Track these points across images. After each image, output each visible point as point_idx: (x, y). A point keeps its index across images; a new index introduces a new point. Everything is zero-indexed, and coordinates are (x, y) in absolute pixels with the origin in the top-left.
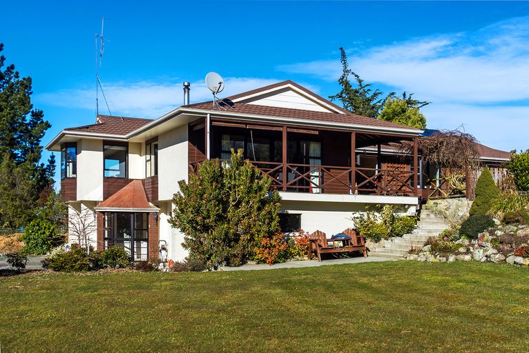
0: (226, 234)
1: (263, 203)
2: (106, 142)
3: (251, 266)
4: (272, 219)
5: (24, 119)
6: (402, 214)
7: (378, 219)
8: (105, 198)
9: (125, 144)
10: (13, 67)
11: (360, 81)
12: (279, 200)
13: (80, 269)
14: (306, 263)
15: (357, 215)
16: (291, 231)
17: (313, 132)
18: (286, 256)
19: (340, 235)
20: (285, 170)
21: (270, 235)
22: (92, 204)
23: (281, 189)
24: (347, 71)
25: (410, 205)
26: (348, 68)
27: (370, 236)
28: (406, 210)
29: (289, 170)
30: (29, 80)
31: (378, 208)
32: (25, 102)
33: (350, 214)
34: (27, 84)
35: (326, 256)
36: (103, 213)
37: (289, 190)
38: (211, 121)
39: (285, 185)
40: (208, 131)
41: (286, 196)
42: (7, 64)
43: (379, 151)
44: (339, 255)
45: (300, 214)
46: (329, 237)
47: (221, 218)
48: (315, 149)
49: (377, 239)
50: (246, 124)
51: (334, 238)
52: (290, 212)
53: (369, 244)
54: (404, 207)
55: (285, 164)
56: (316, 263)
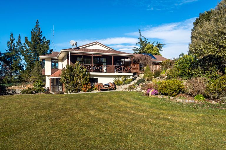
0: (73, 84)
1: (84, 75)
2: (52, 59)
3: (81, 92)
4: (87, 80)
5: (47, 52)
6: (128, 78)
7: (120, 79)
8: (52, 74)
9: (58, 59)
10: (45, 37)
11: (145, 39)
12: (90, 74)
13: (29, 93)
14: (97, 91)
15: (115, 78)
16: (94, 83)
17: (101, 56)
18: (91, 90)
19: (107, 84)
20: (92, 66)
21: (87, 84)
23: (91, 72)
25: (130, 76)
26: (141, 35)
27: (117, 84)
28: (130, 77)
29: (93, 66)
30: (49, 41)
31: (121, 76)
32: (47, 47)
33: (112, 78)
35: (102, 90)
36: (51, 78)
37: (93, 72)
38: (70, 53)
39: (92, 70)
42: (43, 37)
44: (107, 90)
45: (98, 79)
47: (72, 80)
48: (104, 60)
49: (119, 85)
50: (81, 54)
51: (105, 85)
52: (95, 78)
53: (117, 86)
54: (129, 76)
55: (92, 65)
56: (100, 92)
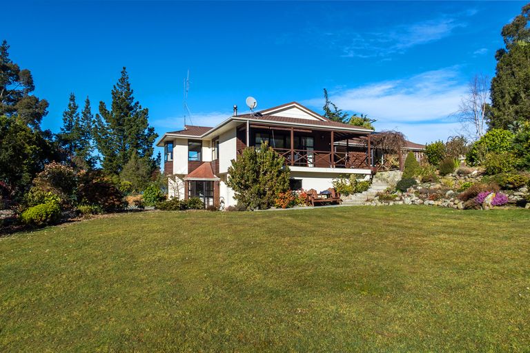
0: (259, 190)
1: (280, 172)
2: (190, 140)
3: (273, 209)
4: (285, 182)
5: (144, 132)
6: (361, 180)
7: (348, 182)
8: (189, 173)
9: (200, 142)
10: (138, 103)
11: (336, 108)
12: (289, 171)
13: (175, 209)
14: (305, 207)
15: (335, 180)
16: (296, 190)
17: (309, 131)
18: (293, 203)
19: (325, 191)
20: (292, 153)
21: (284, 191)
22: (181, 176)
23: (290, 165)
24: (328, 102)
25: (366, 175)
26: (329, 101)
27: (343, 192)
28: (364, 178)
29: (295, 154)
30: (147, 110)
31: (347, 176)
32: (144, 122)
33: (330, 180)
34: (145, 112)
35: (317, 204)
36: (188, 181)
37: (295, 165)
38: (249, 125)
39: (292, 162)
40: (248, 130)
41: (293, 169)
42: (135, 101)
43: (348, 144)
44: (325, 203)
45: (301, 180)
46: (318, 193)
47: (255, 181)
48: (310, 142)
49: (347, 194)
50: (270, 127)
51: (322, 193)
52: (296, 178)
53: (342, 197)
54: (362, 176)
55: (292, 150)
56: (312, 207)
